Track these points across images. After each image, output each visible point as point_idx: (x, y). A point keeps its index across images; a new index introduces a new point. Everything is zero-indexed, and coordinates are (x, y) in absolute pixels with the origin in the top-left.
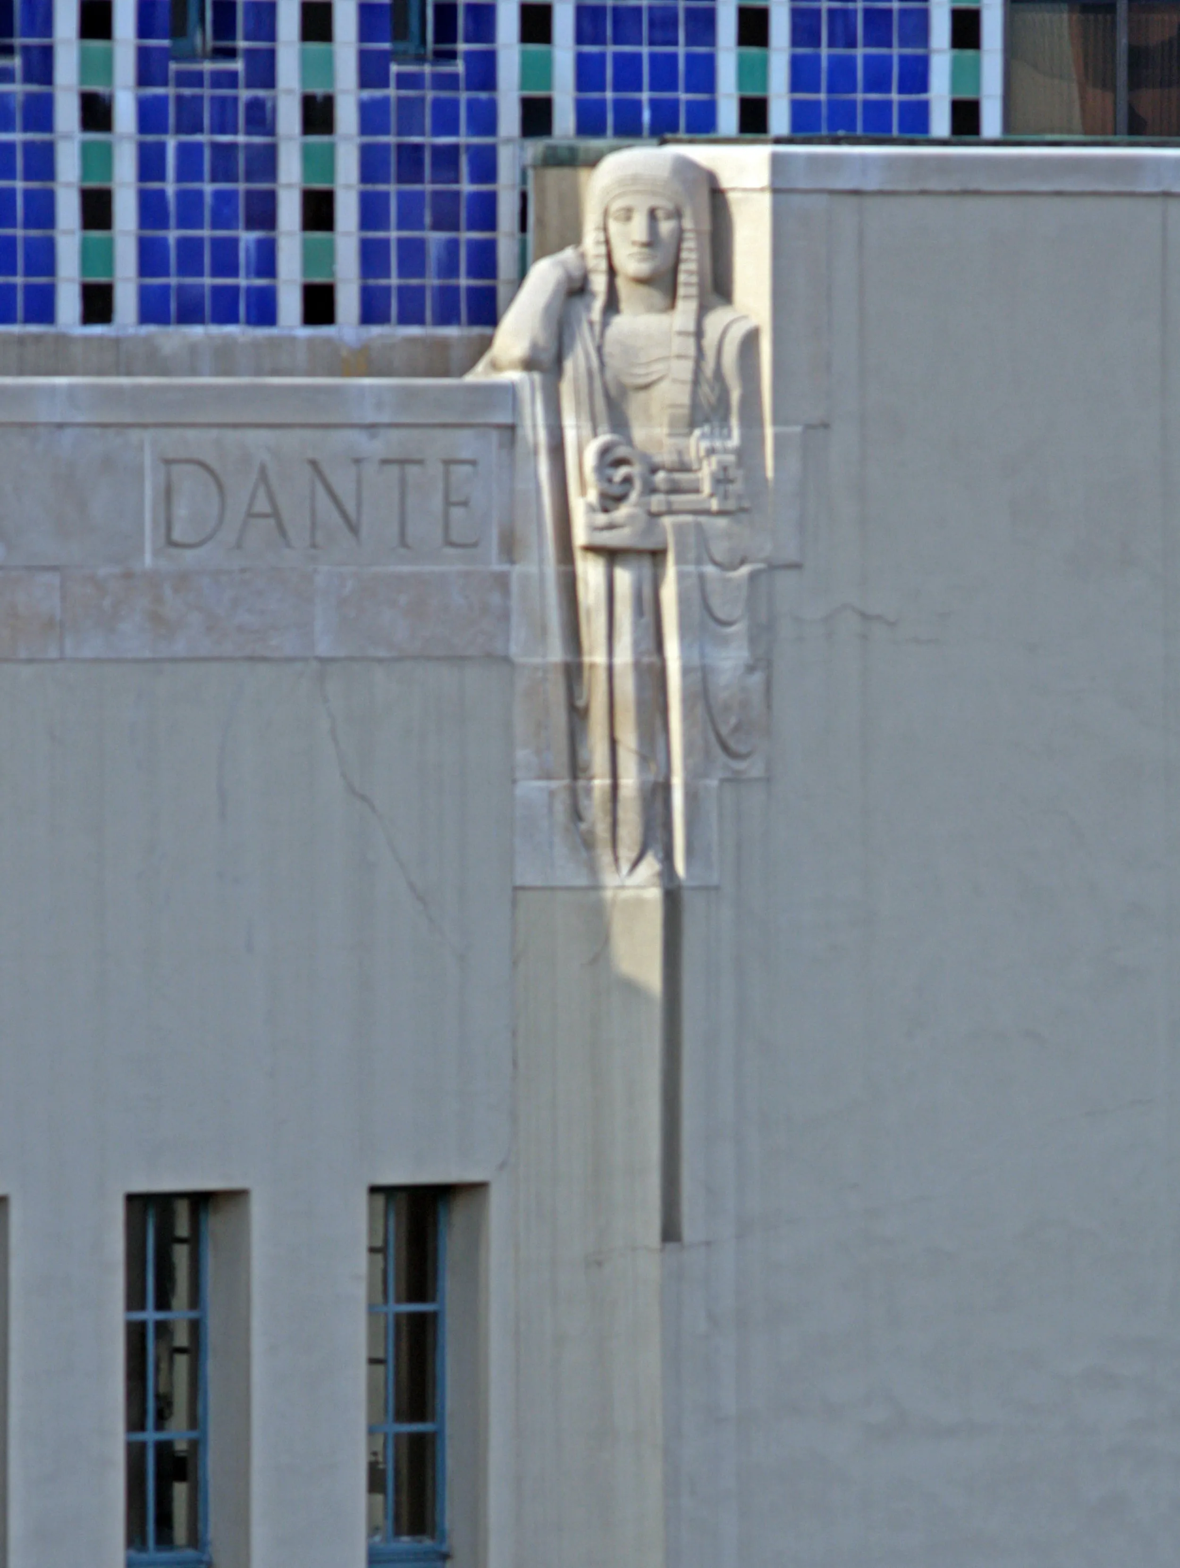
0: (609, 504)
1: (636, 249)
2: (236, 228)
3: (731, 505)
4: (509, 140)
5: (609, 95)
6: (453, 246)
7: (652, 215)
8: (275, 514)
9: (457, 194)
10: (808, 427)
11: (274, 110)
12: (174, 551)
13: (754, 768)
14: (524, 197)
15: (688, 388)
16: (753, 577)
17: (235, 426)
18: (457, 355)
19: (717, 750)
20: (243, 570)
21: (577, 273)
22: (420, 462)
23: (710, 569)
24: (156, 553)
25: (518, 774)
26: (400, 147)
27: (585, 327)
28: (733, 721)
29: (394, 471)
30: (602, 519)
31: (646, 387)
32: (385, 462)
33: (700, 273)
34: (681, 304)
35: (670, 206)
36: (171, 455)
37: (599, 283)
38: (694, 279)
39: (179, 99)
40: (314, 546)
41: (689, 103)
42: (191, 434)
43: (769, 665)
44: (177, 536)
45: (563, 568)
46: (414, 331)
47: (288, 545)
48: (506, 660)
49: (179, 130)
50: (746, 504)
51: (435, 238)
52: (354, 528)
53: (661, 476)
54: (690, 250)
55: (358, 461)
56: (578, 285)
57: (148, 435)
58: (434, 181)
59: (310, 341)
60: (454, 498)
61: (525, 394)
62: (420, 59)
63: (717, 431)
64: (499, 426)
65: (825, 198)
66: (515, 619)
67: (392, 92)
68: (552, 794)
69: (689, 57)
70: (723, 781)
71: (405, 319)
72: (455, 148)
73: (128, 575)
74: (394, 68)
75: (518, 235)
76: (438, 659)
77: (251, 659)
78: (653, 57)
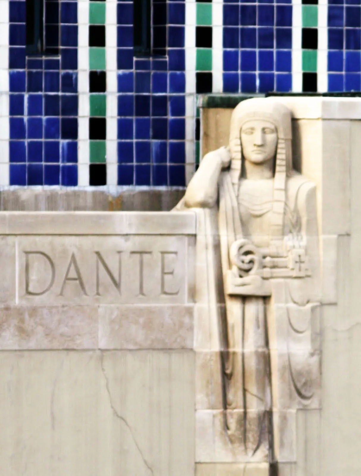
0: (242, 273)
1: (255, 148)
2: (58, 138)
3: (302, 274)
4: (191, 94)
5: (240, 72)
6: (163, 147)
7: (264, 130)
8: (79, 278)
9: (166, 120)
10: (340, 235)
11: (76, 79)
12: (30, 297)
13: (313, 403)
14: (198, 122)
15: (281, 216)
16: (313, 309)
17: (60, 235)
18: (165, 200)
19: (296, 395)
20: (63, 306)
21: (226, 160)
22: (150, 253)
23: (291, 305)
24: (21, 297)
25: (198, 406)
26: (138, 97)
27: (230, 185)
28: (303, 380)
29: (138, 256)
30: (240, 281)
31: (260, 216)
32: (133, 253)
33: (287, 160)
34: (277, 174)
35: (273, 127)
36: (28, 250)
37: (237, 165)
38: (284, 163)
39: (30, 74)
40: (98, 294)
41: (278, 76)
42: (37, 238)
43: (321, 352)
44: (31, 289)
45: (219, 305)
46: (144, 188)
47: (86, 294)
48: (192, 350)
49: (29, 90)
50: (309, 273)
51: (154, 142)
52: (117, 285)
53: (268, 259)
54: (282, 148)
55: (119, 252)
56: (226, 165)
57: (17, 239)
58: (153, 115)
59: (94, 193)
60: (166, 271)
61: (202, 218)
62: (147, 55)
63: (296, 238)
64: (188, 235)
65: (348, 122)
66: (196, 330)
67: (133, 71)
68: (214, 416)
69: (278, 53)
70: (298, 410)
71: (139, 183)
72: (165, 98)
73: (7, 309)
74: (135, 59)
75: (195, 141)
76: (158, 349)
77: (67, 350)
78: (260, 53)
